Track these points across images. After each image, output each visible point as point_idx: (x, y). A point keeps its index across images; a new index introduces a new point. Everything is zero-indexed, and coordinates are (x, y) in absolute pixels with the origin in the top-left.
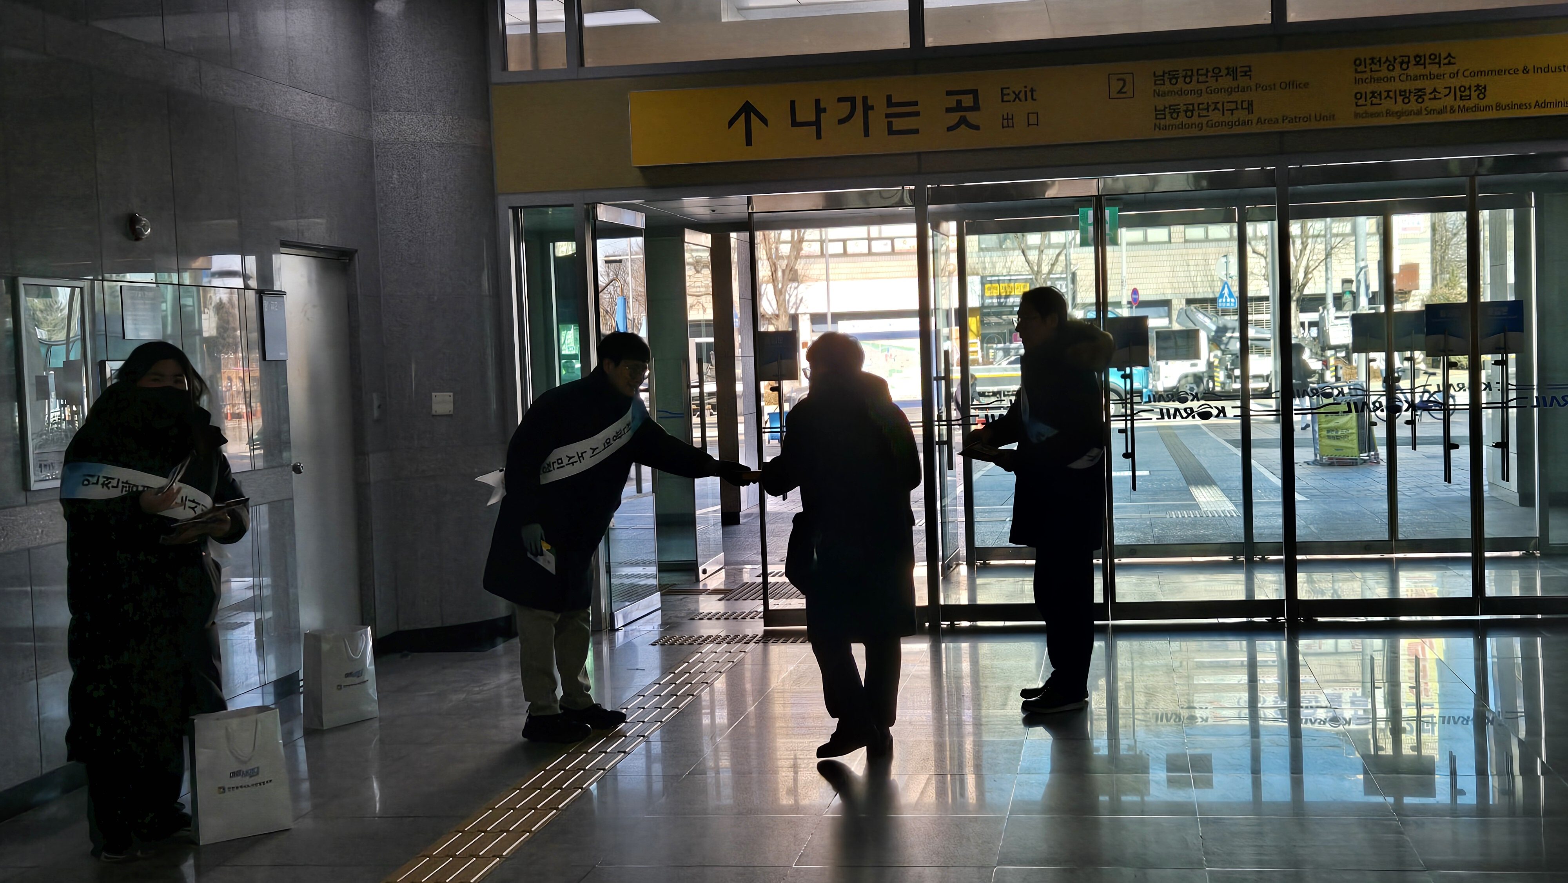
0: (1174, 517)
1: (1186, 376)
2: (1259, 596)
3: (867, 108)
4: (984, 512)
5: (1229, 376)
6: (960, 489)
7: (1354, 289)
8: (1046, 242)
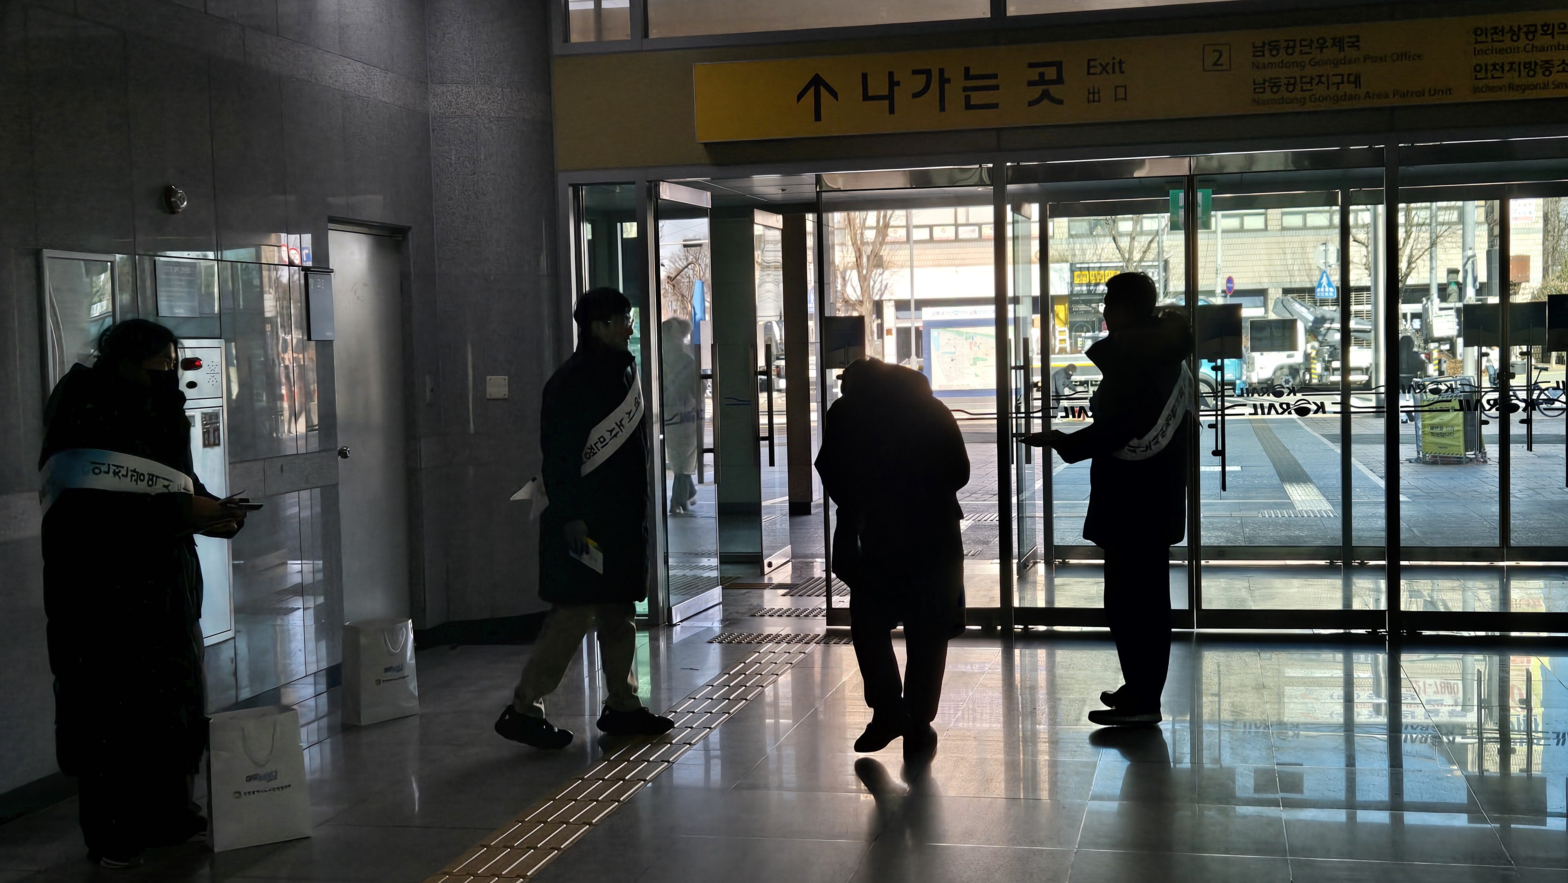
0: (1267, 516)
1: (1282, 368)
2: (1357, 605)
3: (944, 81)
4: (1065, 506)
5: (1327, 369)
6: (1039, 484)
7: (1460, 280)
8: (1138, 229)
